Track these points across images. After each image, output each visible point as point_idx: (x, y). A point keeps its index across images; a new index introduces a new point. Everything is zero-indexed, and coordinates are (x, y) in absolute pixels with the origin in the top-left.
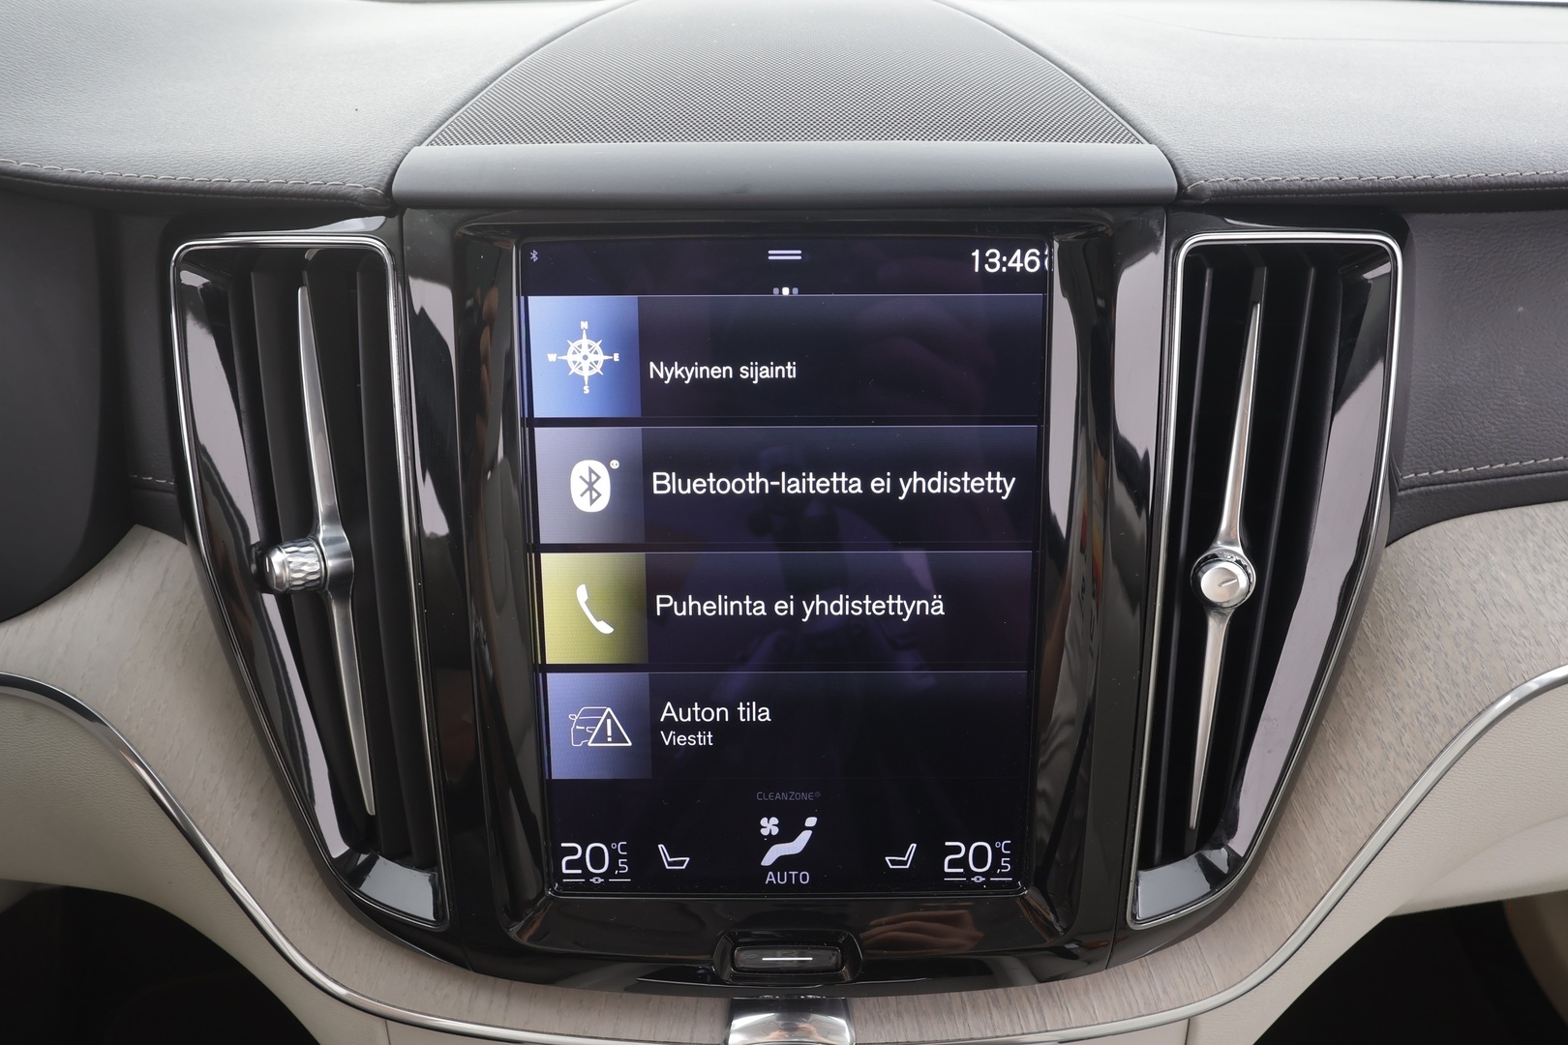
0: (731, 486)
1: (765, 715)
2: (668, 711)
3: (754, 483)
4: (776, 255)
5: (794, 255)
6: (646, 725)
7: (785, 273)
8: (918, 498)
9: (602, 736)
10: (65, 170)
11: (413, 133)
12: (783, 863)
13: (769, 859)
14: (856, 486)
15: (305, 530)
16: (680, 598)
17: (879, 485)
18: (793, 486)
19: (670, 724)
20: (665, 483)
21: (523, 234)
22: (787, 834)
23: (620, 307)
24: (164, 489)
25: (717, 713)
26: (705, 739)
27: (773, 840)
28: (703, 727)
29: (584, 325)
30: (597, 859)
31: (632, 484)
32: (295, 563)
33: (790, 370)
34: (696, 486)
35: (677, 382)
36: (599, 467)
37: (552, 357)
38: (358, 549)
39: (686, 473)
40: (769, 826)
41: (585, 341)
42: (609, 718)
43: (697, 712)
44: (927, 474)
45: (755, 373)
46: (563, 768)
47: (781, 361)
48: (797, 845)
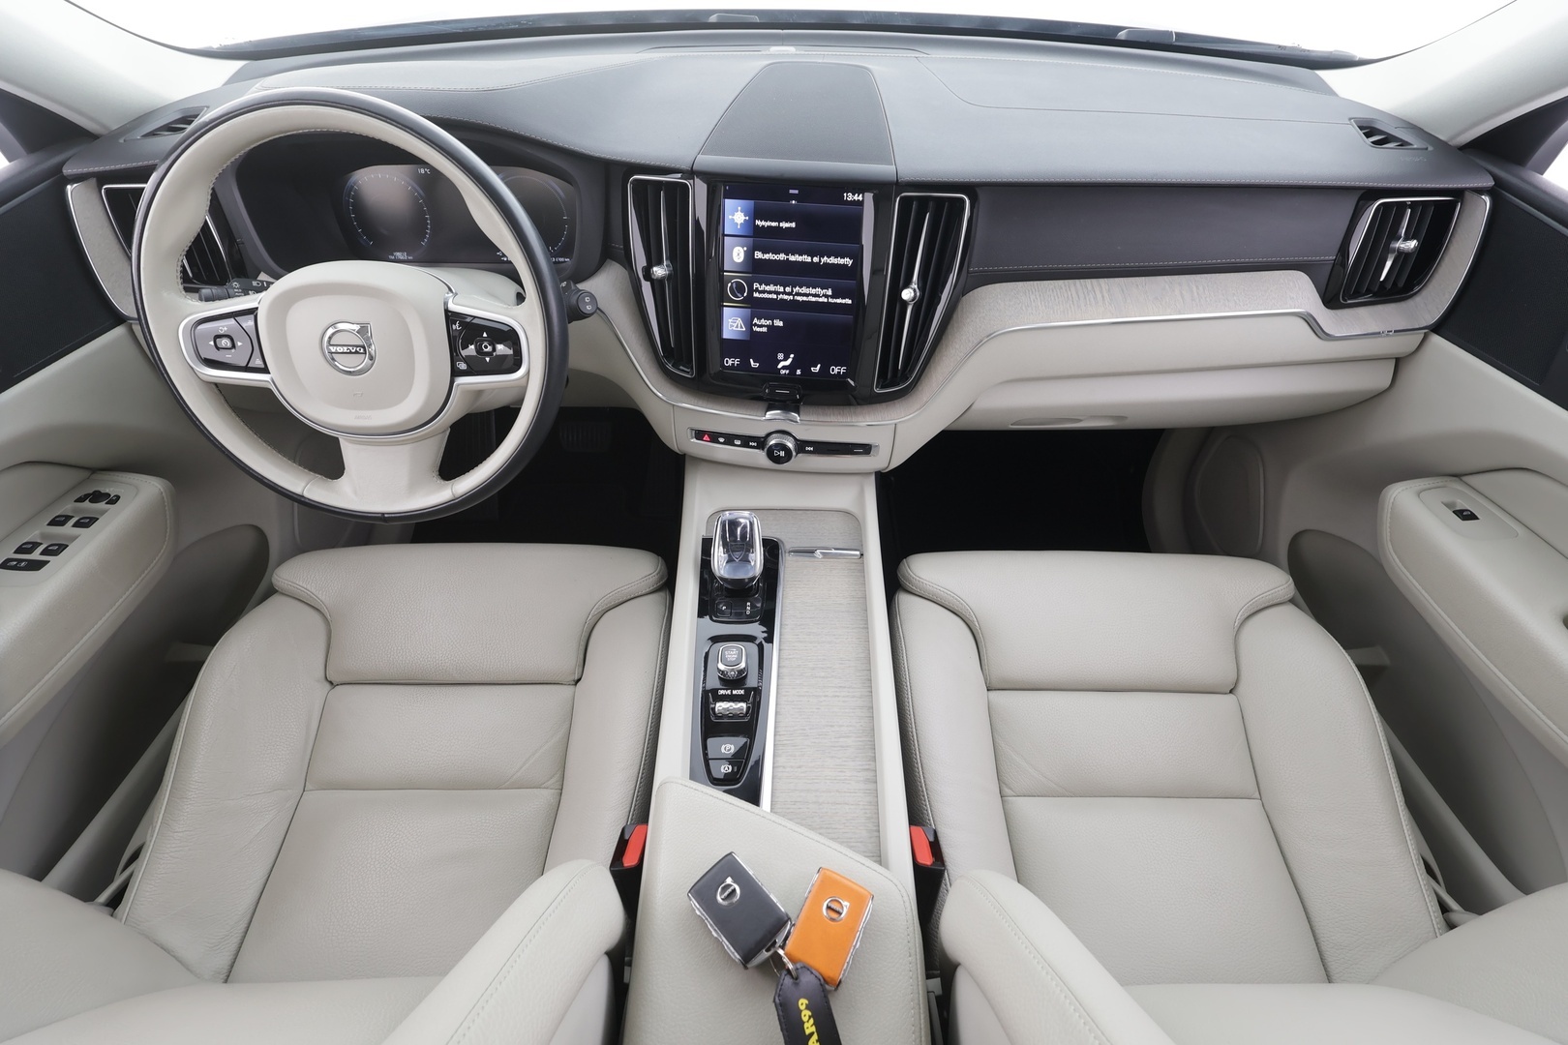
0: (776, 257)
1: (781, 324)
2: (755, 321)
3: (782, 257)
4: (791, 191)
5: (796, 192)
6: (750, 325)
7: (794, 196)
8: (826, 264)
9: (737, 327)
10: (597, 155)
11: (698, 150)
12: (784, 368)
13: (780, 366)
14: (809, 259)
15: (659, 263)
16: (761, 285)
17: (816, 260)
18: (792, 258)
19: (756, 325)
20: (758, 255)
21: (725, 183)
22: (785, 359)
23: (749, 204)
24: (621, 249)
25: (769, 322)
26: (765, 330)
27: (781, 361)
28: (764, 326)
29: (739, 208)
31: (749, 255)
32: (659, 271)
33: (793, 225)
34: (767, 256)
35: (763, 226)
36: (740, 248)
37: (730, 217)
38: (675, 269)
39: (764, 252)
40: (781, 356)
41: (739, 212)
42: (739, 321)
43: (763, 322)
44: (829, 257)
45: (784, 225)
46: (726, 335)
47: (791, 222)
48: (788, 362)
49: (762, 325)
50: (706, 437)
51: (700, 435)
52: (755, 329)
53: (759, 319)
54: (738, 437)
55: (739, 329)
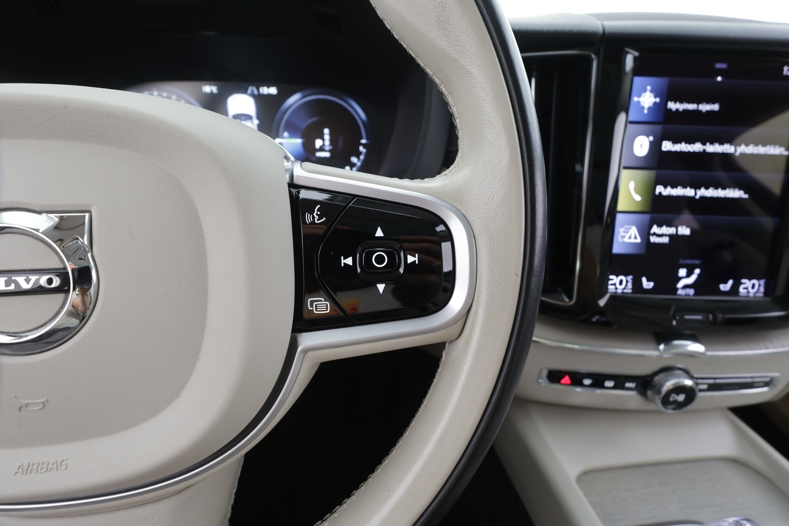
0: (689, 147)
2: (654, 229)
3: (697, 147)
4: (717, 66)
5: (724, 66)
6: (645, 233)
7: (720, 72)
9: (630, 238)
12: (686, 287)
13: (680, 284)
14: (731, 150)
18: (709, 149)
19: (654, 234)
20: (667, 146)
22: (689, 275)
23: (661, 82)
25: (672, 231)
26: (665, 240)
27: (683, 278)
28: (665, 235)
29: (649, 88)
30: (621, 282)
31: (655, 146)
33: (716, 107)
34: (678, 147)
35: (677, 110)
36: (646, 139)
37: (637, 99)
39: (675, 141)
41: (649, 93)
42: (634, 230)
43: (665, 230)
45: (705, 107)
46: (617, 249)
47: (714, 103)
48: (692, 280)
49: (662, 234)
50: (566, 380)
51: (555, 376)
52: (653, 239)
53: (660, 225)
54: (610, 377)
55: (633, 240)
